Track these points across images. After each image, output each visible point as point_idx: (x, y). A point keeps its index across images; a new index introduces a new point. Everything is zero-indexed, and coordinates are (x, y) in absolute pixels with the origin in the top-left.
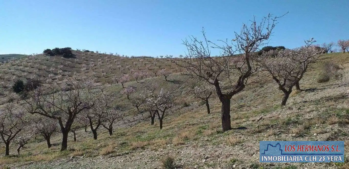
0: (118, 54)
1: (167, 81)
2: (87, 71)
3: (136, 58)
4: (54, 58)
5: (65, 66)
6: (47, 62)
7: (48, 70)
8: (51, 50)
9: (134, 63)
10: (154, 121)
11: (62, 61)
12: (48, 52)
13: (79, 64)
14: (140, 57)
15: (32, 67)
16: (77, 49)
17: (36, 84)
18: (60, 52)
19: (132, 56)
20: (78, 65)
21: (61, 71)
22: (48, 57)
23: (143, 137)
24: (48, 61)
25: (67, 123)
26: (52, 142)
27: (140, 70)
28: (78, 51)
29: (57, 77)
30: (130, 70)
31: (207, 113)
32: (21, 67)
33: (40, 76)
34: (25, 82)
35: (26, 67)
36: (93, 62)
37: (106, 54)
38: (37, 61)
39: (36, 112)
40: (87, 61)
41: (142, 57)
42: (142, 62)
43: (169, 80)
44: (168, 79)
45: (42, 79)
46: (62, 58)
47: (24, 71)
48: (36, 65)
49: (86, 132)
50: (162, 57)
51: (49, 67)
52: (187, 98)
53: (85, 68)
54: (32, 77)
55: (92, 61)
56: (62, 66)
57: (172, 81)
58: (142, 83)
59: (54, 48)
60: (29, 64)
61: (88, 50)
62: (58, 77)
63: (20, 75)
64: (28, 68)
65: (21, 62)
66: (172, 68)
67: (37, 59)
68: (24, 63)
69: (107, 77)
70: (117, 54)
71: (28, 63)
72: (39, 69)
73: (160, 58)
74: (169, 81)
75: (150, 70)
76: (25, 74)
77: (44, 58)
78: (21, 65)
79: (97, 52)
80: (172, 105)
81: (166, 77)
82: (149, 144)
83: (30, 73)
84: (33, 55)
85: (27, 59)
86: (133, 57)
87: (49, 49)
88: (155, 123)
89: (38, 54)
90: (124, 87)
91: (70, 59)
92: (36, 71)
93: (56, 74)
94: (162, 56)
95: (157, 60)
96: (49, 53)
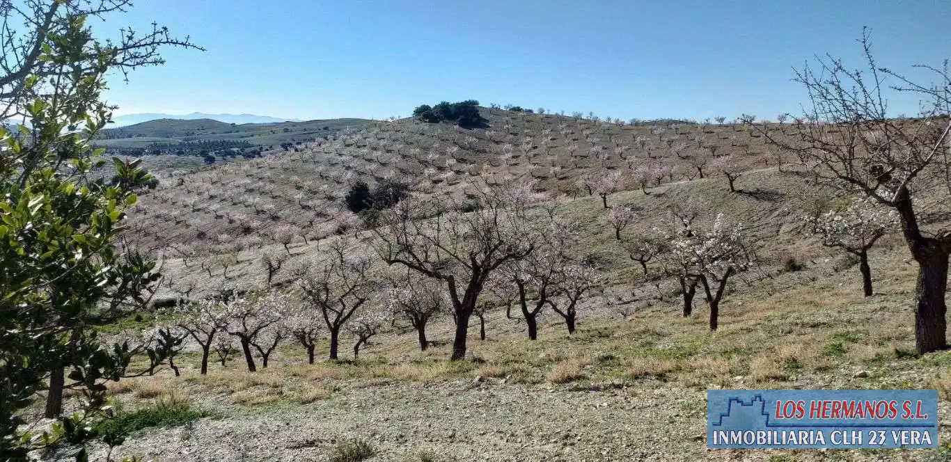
0: (595, 115)
1: (733, 190)
2: (514, 161)
3: (645, 124)
4: (439, 129)
5: (462, 147)
6: (421, 137)
7: (422, 158)
8: (432, 107)
9: (639, 139)
10: (693, 306)
11: (457, 136)
12: (425, 114)
13: (497, 143)
14: (654, 123)
15: (388, 151)
16: (491, 104)
17: (397, 193)
18: (453, 113)
19: (634, 120)
20: (493, 145)
21: (452, 162)
22: (425, 126)
23: (660, 347)
24: (423, 134)
25: (468, 292)
26: (429, 335)
27: (655, 158)
28: (495, 111)
29: (443, 176)
30: (625, 159)
31: (864, 294)
32: (365, 150)
33: (404, 172)
34: (372, 186)
35: (375, 149)
36: (528, 139)
37: (564, 115)
38: (399, 135)
39: (399, 261)
40: (516, 134)
41: (662, 121)
42: (661, 136)
43: (741, 188)
44: (738, 185)
45: (409, 180)
46: (457, 127)
47: (370, 160)
48: (398, 146)
49: (509, 317)
50: (722, 120)
51: (426, 149)
52: (795, 246)
53: (510, 155)
54: (389, 174)
55: (527, 135)
56: (456, 149)
57: (751, 194)
58: (658, 196)
59: (438, 103)
60: (382, 143)
61: (518, 108)
62: (445, 176)
63: (362, 170)
64: (379, 153)
65: (365, 138)
66: (753, 154)
67: (399, 131)
68: (371, 140)
69: (562, 179)
70: (591, 114)
71: (379, 139)
72: (404, 157)
73: (714, 122)
74: (740, 192)
75: (684, 158)
76: (373, 166)
77: (414, 127)
78: (364, 146)
79: (542, 111)
80: (751, 264)
81: (731, 181)
82: (679, 369)
83: (384, 164)
84: (391, 121)
85: (376, 130)
86: (636, 124)
87: (426, 105)
88: (694, 311)
89: (401, 118)
90: (608, 206)
91: (475, 130)
92: (396, 159)
93: (441, 169)
94: (724, 116)
95: (708, 130)
96: (426, 116)
